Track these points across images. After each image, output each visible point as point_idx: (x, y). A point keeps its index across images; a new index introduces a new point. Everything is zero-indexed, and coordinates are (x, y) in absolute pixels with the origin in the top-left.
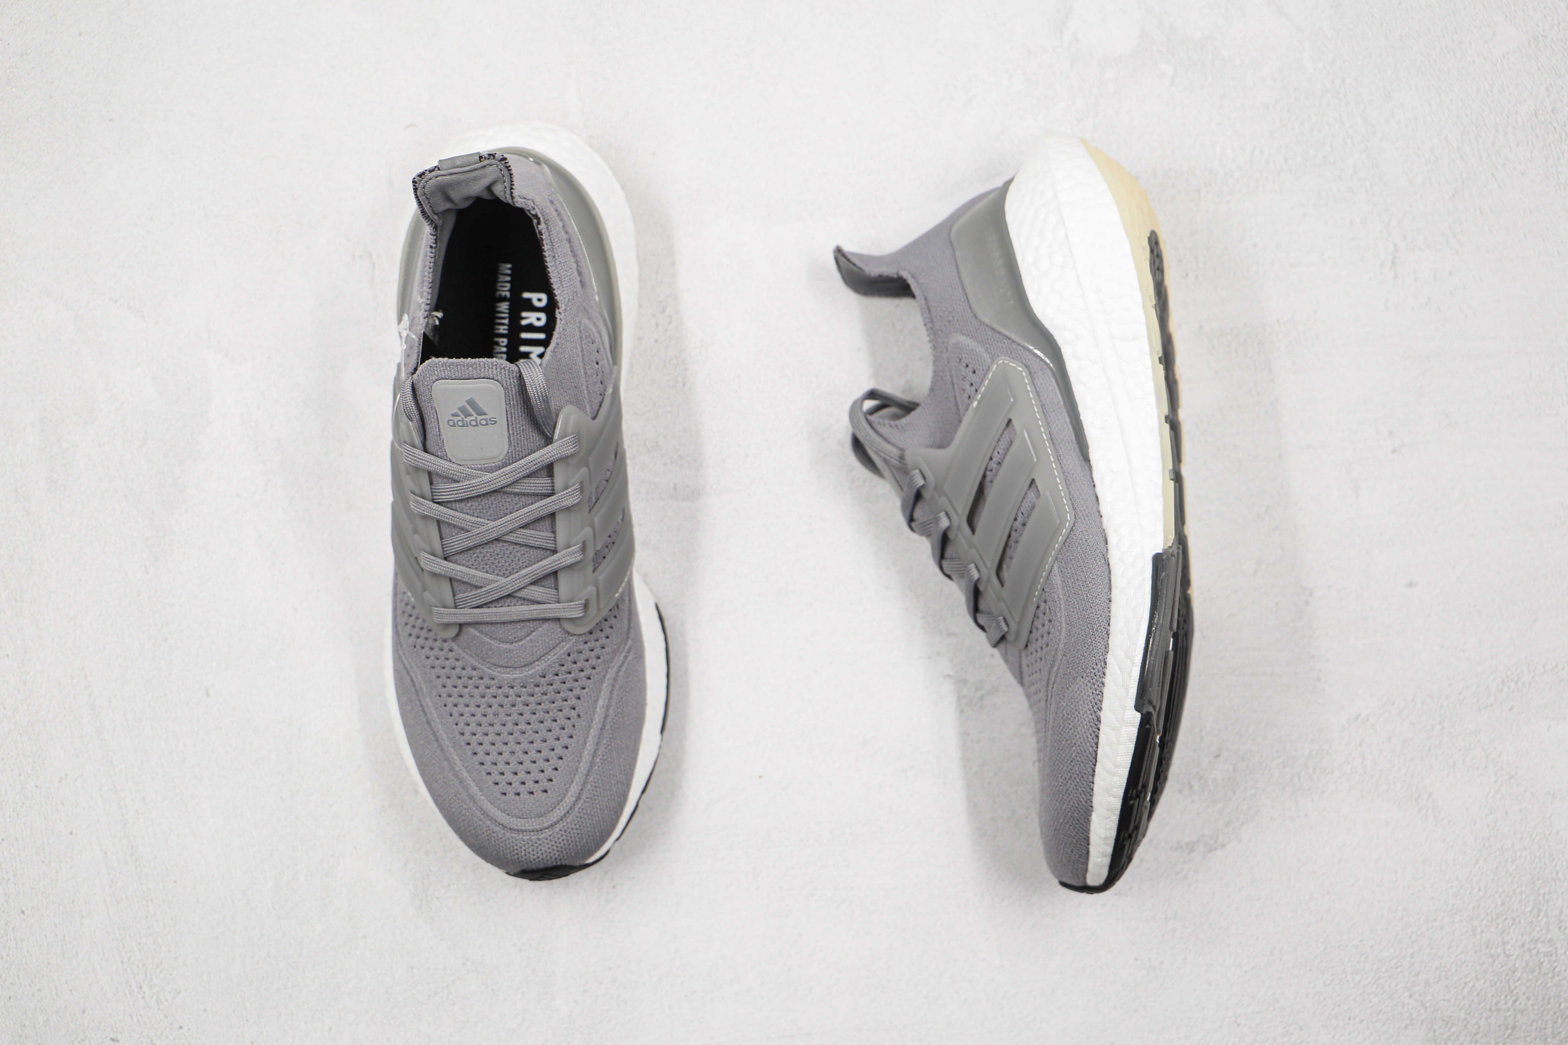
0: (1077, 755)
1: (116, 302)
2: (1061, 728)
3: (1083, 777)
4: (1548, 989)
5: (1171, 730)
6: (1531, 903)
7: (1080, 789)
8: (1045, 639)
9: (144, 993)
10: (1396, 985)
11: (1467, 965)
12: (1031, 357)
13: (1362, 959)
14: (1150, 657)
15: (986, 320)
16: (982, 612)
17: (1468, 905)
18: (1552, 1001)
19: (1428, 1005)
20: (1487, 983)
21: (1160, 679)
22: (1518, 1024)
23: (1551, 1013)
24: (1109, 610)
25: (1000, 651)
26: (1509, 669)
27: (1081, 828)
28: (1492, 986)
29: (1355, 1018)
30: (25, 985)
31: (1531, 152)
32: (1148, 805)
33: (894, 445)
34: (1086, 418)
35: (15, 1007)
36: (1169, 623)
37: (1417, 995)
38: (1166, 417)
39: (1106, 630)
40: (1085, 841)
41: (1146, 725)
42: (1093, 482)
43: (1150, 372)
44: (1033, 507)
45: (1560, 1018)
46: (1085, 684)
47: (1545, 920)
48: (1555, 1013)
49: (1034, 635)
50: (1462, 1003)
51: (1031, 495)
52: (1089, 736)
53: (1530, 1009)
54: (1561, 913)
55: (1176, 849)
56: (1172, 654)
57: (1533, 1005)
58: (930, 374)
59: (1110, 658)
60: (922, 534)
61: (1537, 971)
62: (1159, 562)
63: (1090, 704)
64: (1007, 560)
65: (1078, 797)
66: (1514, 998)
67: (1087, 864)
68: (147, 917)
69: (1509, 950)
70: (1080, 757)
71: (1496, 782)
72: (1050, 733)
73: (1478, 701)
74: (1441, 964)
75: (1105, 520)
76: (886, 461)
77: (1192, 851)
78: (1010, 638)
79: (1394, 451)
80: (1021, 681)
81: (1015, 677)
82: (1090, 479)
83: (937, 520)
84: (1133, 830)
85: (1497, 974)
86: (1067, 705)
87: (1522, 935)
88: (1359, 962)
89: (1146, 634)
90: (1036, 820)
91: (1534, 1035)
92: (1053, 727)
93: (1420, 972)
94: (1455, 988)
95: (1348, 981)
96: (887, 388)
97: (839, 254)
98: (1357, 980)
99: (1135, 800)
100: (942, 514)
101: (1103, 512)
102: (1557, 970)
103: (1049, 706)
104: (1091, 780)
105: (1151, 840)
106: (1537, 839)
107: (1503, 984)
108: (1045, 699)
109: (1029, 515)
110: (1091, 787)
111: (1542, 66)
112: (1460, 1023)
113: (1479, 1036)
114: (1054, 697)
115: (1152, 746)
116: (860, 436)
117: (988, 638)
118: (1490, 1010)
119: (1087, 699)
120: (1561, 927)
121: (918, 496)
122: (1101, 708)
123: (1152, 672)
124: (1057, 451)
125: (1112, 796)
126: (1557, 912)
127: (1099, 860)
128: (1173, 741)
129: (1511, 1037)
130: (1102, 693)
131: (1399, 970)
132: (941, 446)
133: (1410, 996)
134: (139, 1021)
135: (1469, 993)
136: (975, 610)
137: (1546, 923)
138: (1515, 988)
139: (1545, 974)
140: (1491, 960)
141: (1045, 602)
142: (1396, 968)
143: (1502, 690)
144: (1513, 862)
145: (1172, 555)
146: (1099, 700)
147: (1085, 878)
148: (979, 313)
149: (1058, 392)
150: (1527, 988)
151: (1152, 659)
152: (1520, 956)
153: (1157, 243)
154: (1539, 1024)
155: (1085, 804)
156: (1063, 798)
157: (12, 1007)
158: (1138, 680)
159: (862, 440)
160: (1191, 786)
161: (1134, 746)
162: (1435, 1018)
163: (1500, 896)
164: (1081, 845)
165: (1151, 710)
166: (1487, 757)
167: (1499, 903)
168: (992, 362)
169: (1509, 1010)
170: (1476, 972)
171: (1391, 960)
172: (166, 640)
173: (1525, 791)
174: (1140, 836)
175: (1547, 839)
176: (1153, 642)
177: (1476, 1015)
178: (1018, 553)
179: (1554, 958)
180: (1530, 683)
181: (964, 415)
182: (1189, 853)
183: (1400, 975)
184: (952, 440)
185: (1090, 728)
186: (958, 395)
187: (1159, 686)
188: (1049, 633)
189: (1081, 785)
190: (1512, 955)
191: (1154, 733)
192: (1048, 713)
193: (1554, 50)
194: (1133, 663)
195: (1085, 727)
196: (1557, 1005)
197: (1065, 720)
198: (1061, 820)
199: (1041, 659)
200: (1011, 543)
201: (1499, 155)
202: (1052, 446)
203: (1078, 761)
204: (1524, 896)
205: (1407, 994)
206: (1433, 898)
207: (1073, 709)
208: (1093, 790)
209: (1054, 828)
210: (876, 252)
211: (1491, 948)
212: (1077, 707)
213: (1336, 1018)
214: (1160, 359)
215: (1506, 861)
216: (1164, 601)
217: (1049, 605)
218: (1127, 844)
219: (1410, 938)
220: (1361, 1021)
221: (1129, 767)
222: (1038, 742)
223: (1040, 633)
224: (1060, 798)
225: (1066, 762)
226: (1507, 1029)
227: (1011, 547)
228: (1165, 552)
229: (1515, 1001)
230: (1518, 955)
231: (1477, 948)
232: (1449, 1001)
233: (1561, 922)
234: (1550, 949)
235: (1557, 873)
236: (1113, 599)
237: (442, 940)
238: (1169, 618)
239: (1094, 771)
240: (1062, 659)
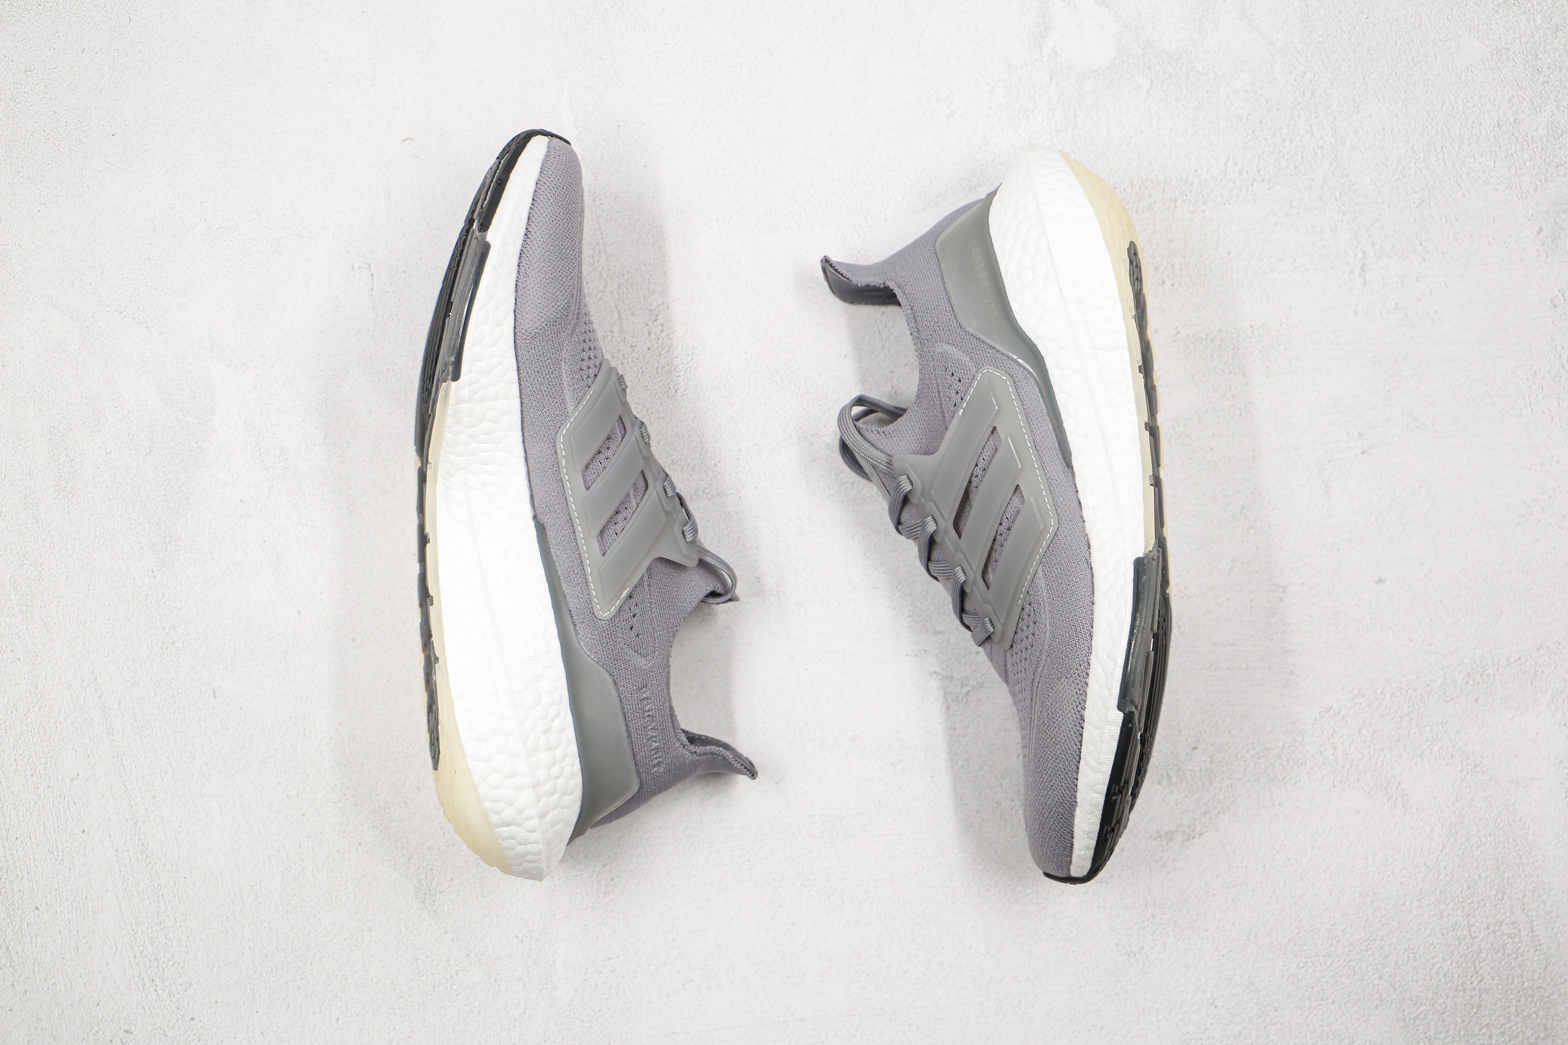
0: (1062, 752)
1: (121, 313)
2: (1046, 726)
3: (1067, 774)
4: (1512, 969)
5: (1151, 727)
6: (1496, 887)
7: (1064, 785)
8: (1030, 639)
9: (156, 986)
10: (1367, 967)
11: (1434, 947)
12: (1015, 366)
13: (1334, 942)
14: (1132, 658)
15: (971, 330)
16: (967, 613)
17: (1436, 889)
18: (1515, 980)
19: (1397, 986)
20: (1454, 964)
21: (1141, 680)
22: (1483, 1003)
23: (1514, 992)
24: (1092, 612)
25: (985, 650)
26: (1474, 662)
27: (1065, 822)
28: (1459, 967)
29: (1327, 999)
30: (40, 979)
31: (1495, 162)
32: (1130, 800)
33: (882, 451)
34: (1069, 426)
35: (31, 1000)
36: (1150, 625)
37: (1387, 976)
38: (1146, 424)
39: (1089, 632)
40: (1069, 835)
41: (1128, 724)
42: (1076, 488)
43: (1130, 381)
44: (1018, 512)
45: (1523, 996)
46: (1069, 684)
47: (1509, 903)
48: (1519, 992)
49: (1019, 636)
50: (1430, 984)
51: (1016, 500)
52: (1073, 734)
53: (1495, 988)
54: (1524, 896)
55: (1155, 839)
56: (1152, 654)
57: (1497, 985)
58: (916, 381)
59: (1093, 660)
60: (909, 537)
61: (1502, 952)
62: (1140, 566)
63: (1074, 703)
64: (992, 563)
65: (1063, 793)
66: (1479, 978)
67: (1071, 857)
68: (158, 913)
69: (1475, 932)
70: (1064, 755)
71: (1462, 771)
72: (1035, 730)
73: (1445, 693)
74: (1409, 946)
75: (1087, 525)
76: (874, 467)
77: (1171, 839)
78: (996, 638)
79: (1363, 453)
80: (1006, 679)
81: (1000, 675)
82: (1073, 485)
83: (924, 525)
84: (1116, 824)
85: (1463, 955)
86: (1052, 704)
87: (1487, 918)
88: (1331, 945)
89: (1128, 636)
90: (1021, 812)
91: (1498, 1013)
92: (1038, 725)
93: (1390, 954)
94: (1423, 969)
95: (1320, 964)
96: (874, 394)
97: (827, 264)
98: (1329, 963)
99: (1118, 795)
100: (930, 519)
101: (1086, 518)
102: (1520, 951)
103: (1034, 705)
104: (1075, 777)
105: (1131, 830)
106: (1501, 826)
107: (1469, 965)
108: (1030, 698)
109: (1014, 520)
110: (1075, 783)
111: (1505, 78)
112: (1428, 1003)
113: (1445, 1015)
114: (1038, 696)
115: (1134, 744)
116: (847, 442)
117: (973, 636)
118: (1457, 990)
119: (1071, 699)
120: (1524, 910)
121: (906, 500)
122: (1085, 708)
123: (1134, 673)
124: (1040, 458)
125: (1096, 792)
126: (1520, 895)
127: (1083, 853)
128: (1153, 737)
129: (1476, 1015)
130: (1086, 693)
131: (1370, 952)
132: (927, 453)
133: (1380, 978)
134: (151, 1013)
135: (1436, 973)
136: (962, 611)
137: (1510, 906)
138: (1481, 968)
139: (1509, 955)
140: (1457, 942)
141: (1030, 604)
142: (1367, 951)
143: (1467, 682)
144: (1478, 847)
145: (1153, 559)
146: (1083, 700)
147: (1069, 870)
148: (965, 324)
149: (1041, 400)
150: (1492, 968)
151: (1134, 660)
152: (1485, 937)
153: (1136, 254)
154: (1503, 1003)
155: (1069, 800)
156: (1048, 794)
157: (28, 1001)
158: (1120, 681)
159: (850, 446)
160: (1169, 778)
161: (1117, 744)
162: (1404, 999)
163: (1466, 881)
164: (1065, 838)
165: (1133, 709)
166: (1454, 747)
167: (1465, 888)
168: (977, 372)
169: (1474, 990)
170: (1443, 953)
171: (1362, 943)
172: (173, 643)
173: (1490, 779)
174: (1121, 829)
175: (1511, 826)
176: (1135, 644)
177: (1443, 995)
178: (1003, 558)
179: (1517, 940)
180: (1494, 675)
181: (950, 423)
182: (1168, 842)
183: (1371, 957)
184: (939, 446)
185: (1074, 727)
186: (943, 402)
187: (1140, 687)
188: (1033, 635)
189: (1066, 782)
190: (1477, 937)
191: (1136, 731)
192: (1033, 711)
193: (1516, 63)
194: (1116, 664)
195: (1069, 725)
196: (1521, 984)
197: (1049, 719)
198: (1046, 815)
199: (1026, 659)
200: (996, 546)
201: (1464, 165)
202: (1036, 453)
203: (1063, 758)
204: (1489, 880)
205: (1377, 976)
206: (1402, 883)
207: (1057, 708)
208: (1077, 786)
209: (1039, 822)
210: (863, 262)
211: (1458, 931)
212: (1061, 707)
213: (1310, 999)
214: (1140, 367)
215: (1472, 846)
216: (1145, 604)
217: (1033, 608)
218: (1110, 837)
219: (1380, 921)
220: (1333, 1002)
221: (1112, 764)
222: (1023, 738)
223: (1025, 634)
224: (1045, 794)
225: (1051, 760)
226: (1473, 1008)
227: (996, 551)
228: (1146, 556)
229: (1480, 981)
230: (1483, 937)
231: (1444, 931)
232: (1417, 981)
233: (1524, 904)
234: (1514, 931)
235: (1520, 858)
236: (1095, 602)
237: (445, 932)
238: (1150, 621)
239: (1078, 768)
240: (1047, 659)
